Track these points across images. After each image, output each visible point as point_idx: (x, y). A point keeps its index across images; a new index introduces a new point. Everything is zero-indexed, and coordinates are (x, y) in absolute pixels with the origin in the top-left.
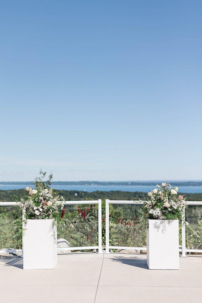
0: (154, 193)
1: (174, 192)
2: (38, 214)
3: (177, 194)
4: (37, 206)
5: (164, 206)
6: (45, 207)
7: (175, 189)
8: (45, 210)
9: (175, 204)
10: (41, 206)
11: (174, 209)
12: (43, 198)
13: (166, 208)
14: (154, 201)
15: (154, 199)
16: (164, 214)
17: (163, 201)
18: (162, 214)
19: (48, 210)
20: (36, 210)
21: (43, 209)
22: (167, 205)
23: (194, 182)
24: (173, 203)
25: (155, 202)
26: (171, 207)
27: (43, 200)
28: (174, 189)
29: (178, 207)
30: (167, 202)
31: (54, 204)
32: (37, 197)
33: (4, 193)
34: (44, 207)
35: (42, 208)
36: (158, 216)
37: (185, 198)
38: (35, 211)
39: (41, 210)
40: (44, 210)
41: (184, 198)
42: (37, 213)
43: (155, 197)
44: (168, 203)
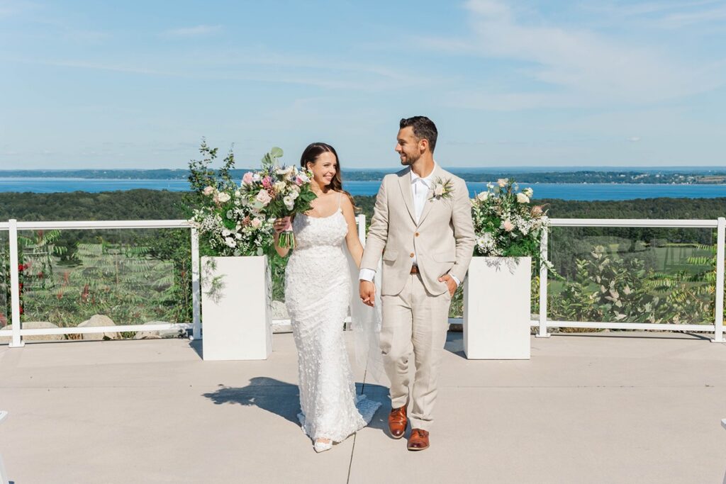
0: (482, 200)
1: (523, 198)
2: (233, 245)
3: (528, 202)
4: (229, 229)
5: (501, 227)
6: (248, 231)
7: (527, 193)
8: (247, 237)
9: (525, 225)
10: (238, 228)
11: (522, 234)
12: (244, 212)
13: (504, 233)
14: (481, 217)
15: (481, 214)
16: (500, 245)
17: (500, 216)
18: (497, 244)
19: (254, 237)
20: (227, 236)
21: (243, 234)
22: (507, 225)
23: (593, 173)
24: (521, 221)
25: (483, 219)
26: (516, 230)
27: (243, 215)
28: (523, 191)
29: (530, 231)
30: (508, 219)
31: (266, 225)
32: (229, 209)
33: (90, 201)
34: (244, 230)
35: (240, 232)
36: (487, 248)
37: (546, 212)
38: (226, 239)
39: (239, 236)
40: (244, 237)
41: (544, 211)
42: (230, 242)
43: (482, 210)
44: (510, 223)
